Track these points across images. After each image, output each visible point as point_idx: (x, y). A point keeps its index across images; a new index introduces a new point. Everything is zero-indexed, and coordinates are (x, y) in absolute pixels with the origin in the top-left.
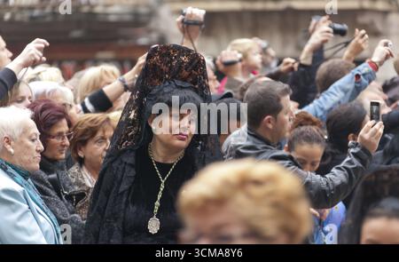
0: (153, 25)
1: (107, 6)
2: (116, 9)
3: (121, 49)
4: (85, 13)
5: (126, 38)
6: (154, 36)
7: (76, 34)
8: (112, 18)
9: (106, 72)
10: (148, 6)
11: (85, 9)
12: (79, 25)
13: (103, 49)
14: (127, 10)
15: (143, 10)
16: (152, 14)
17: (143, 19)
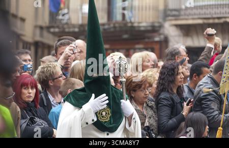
0: (161, 31)
1: (139, 23)
2: (144, 24)
3: (147, 43)
4: (130, 27)
5: (149, 38)
6: (162, 37)
7: (125, 36)
8: (142, 29)
9: (148, 55)
10: (159, 23)
11: (129, 25)
12: (126, 32)
13: (138, 43)
14: (149, 24)
15: (157, 24)
16: (161, 26)
17: (157, 29)
